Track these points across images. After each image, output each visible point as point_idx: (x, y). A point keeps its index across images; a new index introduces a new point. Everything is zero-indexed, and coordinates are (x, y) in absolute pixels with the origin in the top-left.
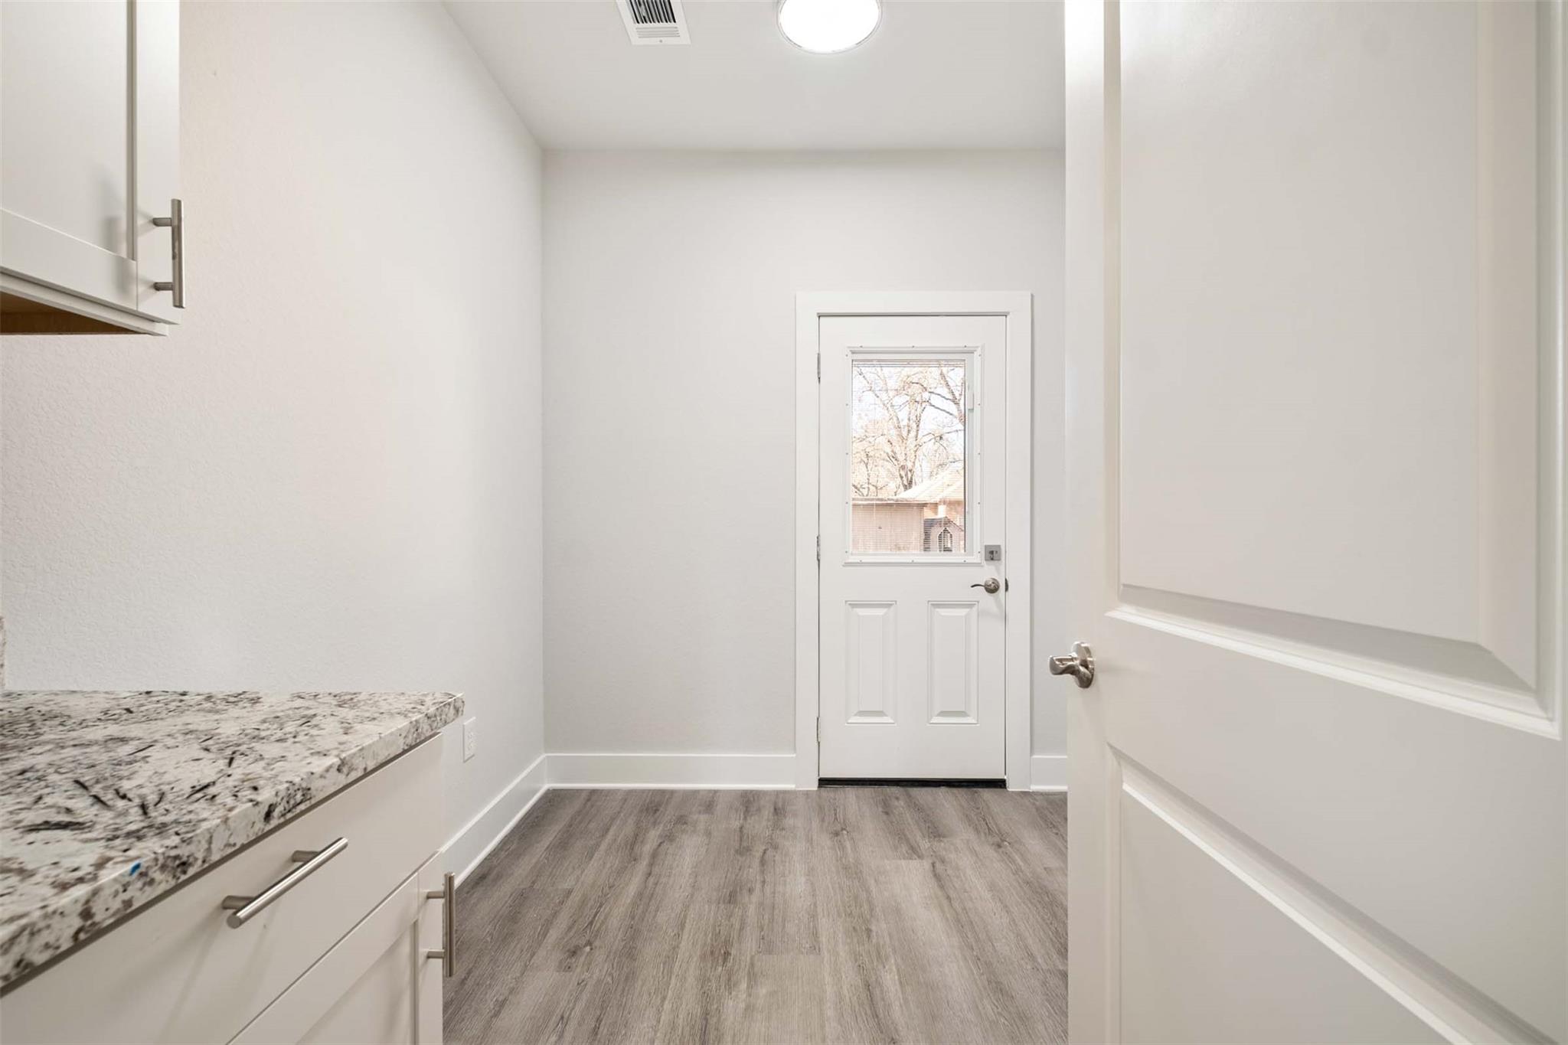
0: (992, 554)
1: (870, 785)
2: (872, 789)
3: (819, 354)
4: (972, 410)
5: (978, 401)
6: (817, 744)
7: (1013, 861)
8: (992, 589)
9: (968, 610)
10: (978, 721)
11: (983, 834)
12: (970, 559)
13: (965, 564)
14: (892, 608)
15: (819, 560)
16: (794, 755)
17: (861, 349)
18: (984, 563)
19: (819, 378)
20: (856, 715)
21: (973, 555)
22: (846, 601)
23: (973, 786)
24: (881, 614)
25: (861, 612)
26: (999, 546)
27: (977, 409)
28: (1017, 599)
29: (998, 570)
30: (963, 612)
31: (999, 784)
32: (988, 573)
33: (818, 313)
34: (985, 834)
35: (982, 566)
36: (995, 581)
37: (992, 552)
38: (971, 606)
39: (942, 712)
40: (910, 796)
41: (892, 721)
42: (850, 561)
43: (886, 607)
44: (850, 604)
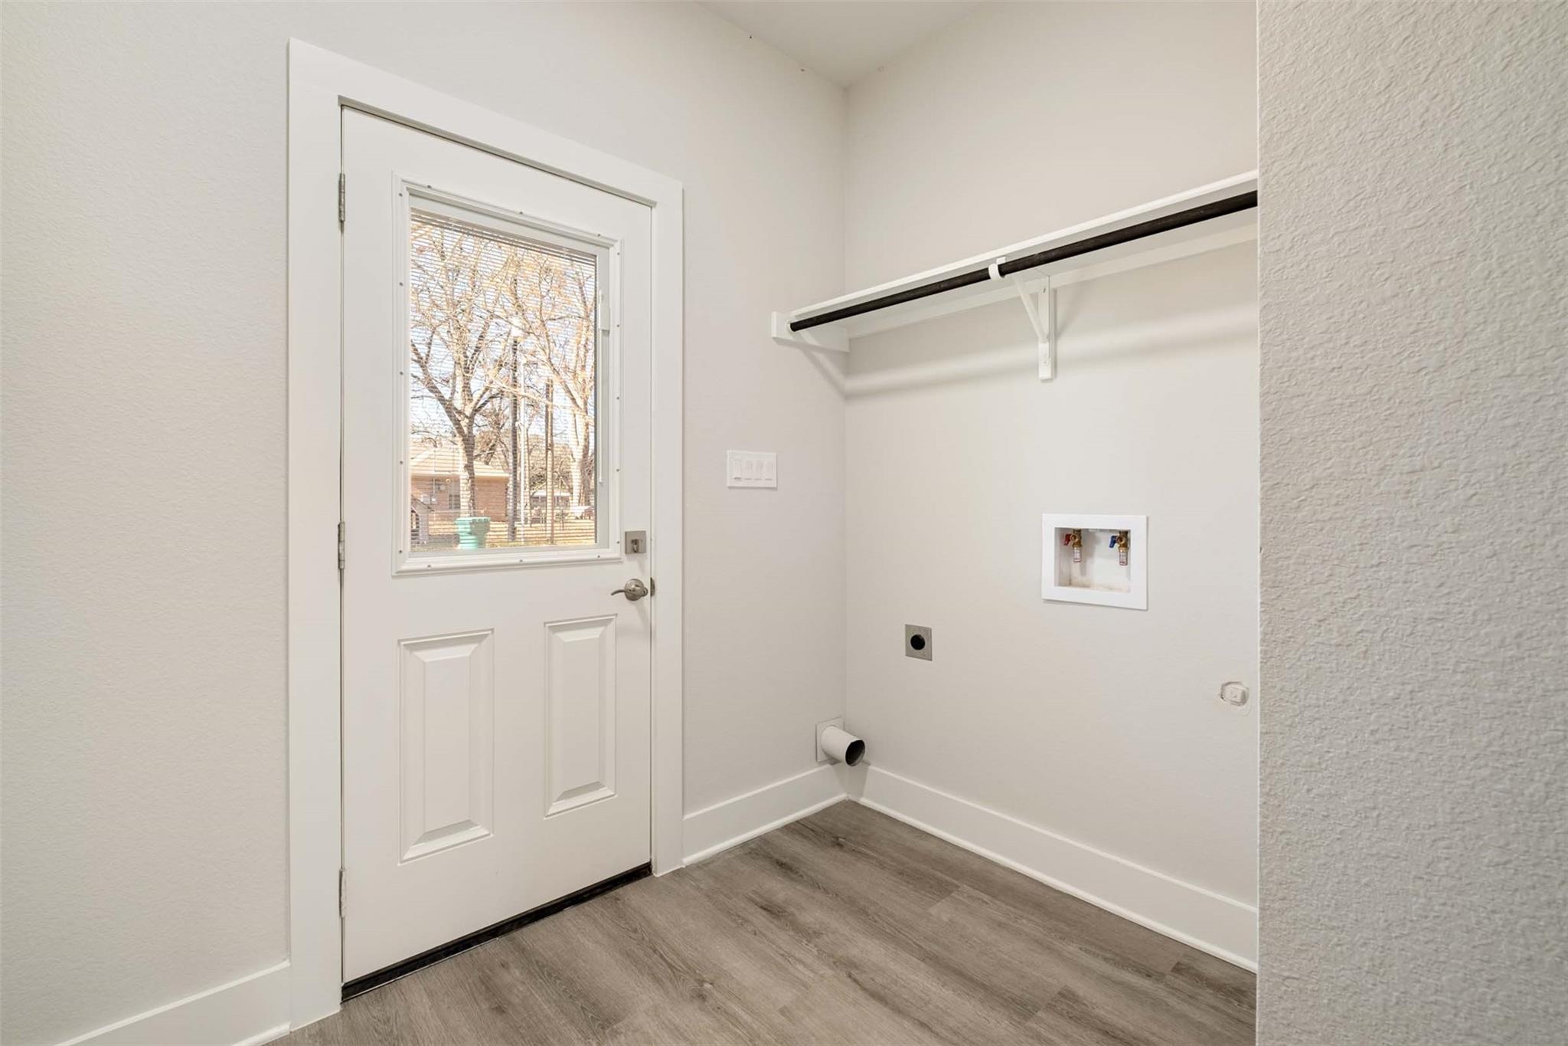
0: (635, 544)
1: (447, 955)
2: (452, 961)
3: (342, 176)
4: (606, 332)
5: (616, 319)
6: (338, 921)
7: (735, 1020)
8: (633, 594)
9: (602, 628)
10: (615, 791)
11: (668, 984)
12: (606, 553)
13: (599, 561)
14: (484, 642)
15: (341, 570)
16: (286, 964)
17: (428, 191)
18: (624, 557)
19: (342, 222)
20: (419, 841)
21: (608, 547)
22: (399, 641)
23: (611, 889)
24: (468, 654)
25: (429, 656)
26: (644, 532)
27: (615, 332)
28: (664, 606)
29: (642, 567)
30: (594, 633)
31: (643, 871)
32: (630, 571)
33: (340, 98)
34: (670, 980)
35: (622, 562)
36: (638, 583)
37: (635, 542)
38: (605, 623)
39: (565, 793)
40: (522, 950)
41: (487, 833)
42: (404, 567)
43: (474, 642)
44: (405, 645)
